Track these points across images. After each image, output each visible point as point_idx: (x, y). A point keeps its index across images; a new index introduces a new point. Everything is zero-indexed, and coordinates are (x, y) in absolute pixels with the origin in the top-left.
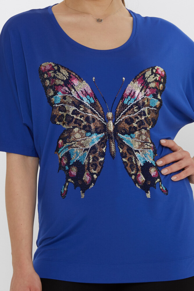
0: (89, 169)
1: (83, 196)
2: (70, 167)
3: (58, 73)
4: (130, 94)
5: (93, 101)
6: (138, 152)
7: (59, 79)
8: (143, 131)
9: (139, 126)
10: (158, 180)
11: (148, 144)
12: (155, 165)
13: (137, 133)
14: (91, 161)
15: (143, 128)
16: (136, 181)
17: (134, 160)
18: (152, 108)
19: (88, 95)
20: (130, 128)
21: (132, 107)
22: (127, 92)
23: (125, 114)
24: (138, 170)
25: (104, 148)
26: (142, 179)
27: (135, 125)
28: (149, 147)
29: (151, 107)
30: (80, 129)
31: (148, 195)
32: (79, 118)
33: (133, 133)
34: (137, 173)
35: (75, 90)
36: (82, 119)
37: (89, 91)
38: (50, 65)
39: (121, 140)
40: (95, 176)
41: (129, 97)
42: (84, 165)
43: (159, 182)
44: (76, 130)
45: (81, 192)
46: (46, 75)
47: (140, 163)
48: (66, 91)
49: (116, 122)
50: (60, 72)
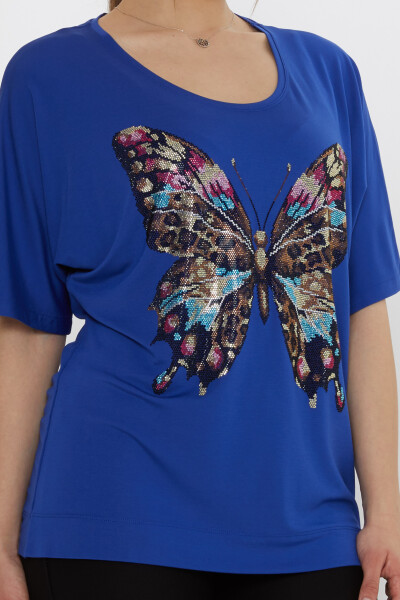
0: (218, 340)
1: (203, 392)
2: (184, 334)
3: (161, 147)
4: (299, 197)
5: (231, 206)
6: (304, 315)
7: (167, 159)
8: (318, 275)
9: (311, 265)
10: (333, 375)
11: (325, 301)
12: (331, 344)
13: (305, 276)
14: (224, 325)
15: (318, 269)
16: (296, 372)
17: (295, 330)
18: (335, 230)
19: (223, 192)
20: (294, 265)
21: (300, 224)
22: (295, 194)
23: (287, 236)
24: (300, 351)
25: (250, 301)
26: (304, 369)
27: (302, 259)
28: (324, 307)
29: (333, 227)
30: (207, 260)
31: (313, 403)
32: (204, 237)
33: (299, 275)
34: (298, 355)
35: (200, 182)
36: (209, 240)
37: (226, 186)
38: (140, 131)
39: (281, 286)
40: (231, 354)
41: (298, 204)
42: (211, 332)
43: (334, 379)
44: (200, 260)
45: (201, 384)
46: (132, 152)
47: (305, 337)
48: (182, 183)
49: (272, 250)
50: (166, 145)
